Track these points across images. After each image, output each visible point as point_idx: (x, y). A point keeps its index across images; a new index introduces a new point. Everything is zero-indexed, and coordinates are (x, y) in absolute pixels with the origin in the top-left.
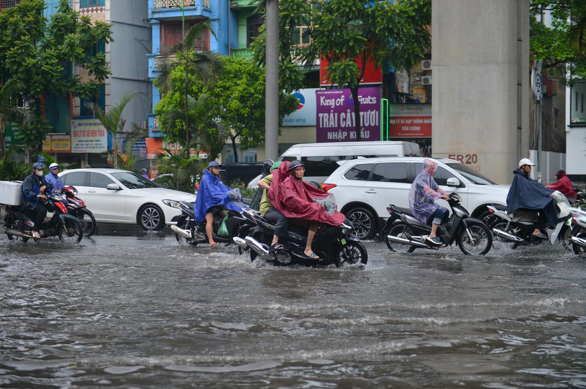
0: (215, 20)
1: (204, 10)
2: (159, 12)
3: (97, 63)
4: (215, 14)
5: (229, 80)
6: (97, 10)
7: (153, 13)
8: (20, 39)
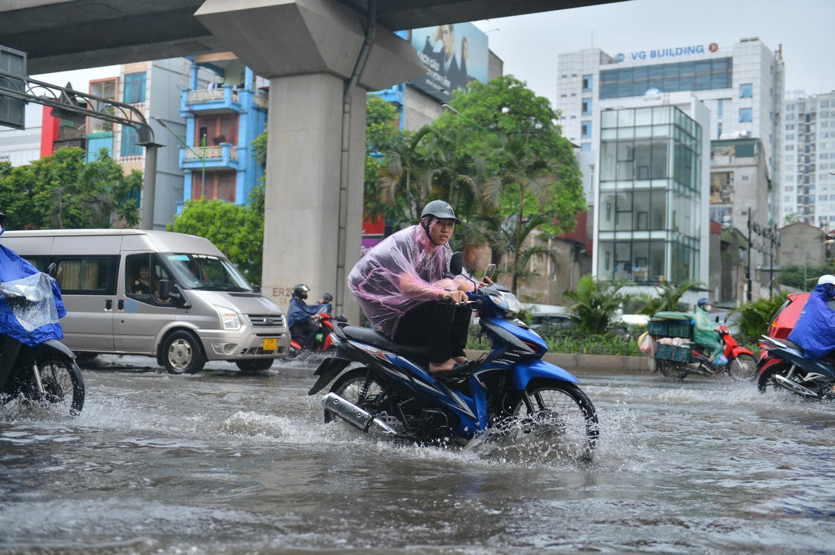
0: (241, 171)
1: (231, 161)
2: (189, 162)
3: (128, 209)
4: (242, 166)
5: (232, 227)
6: (135, 159)
7: (184, 163)
8: (50, 184)
